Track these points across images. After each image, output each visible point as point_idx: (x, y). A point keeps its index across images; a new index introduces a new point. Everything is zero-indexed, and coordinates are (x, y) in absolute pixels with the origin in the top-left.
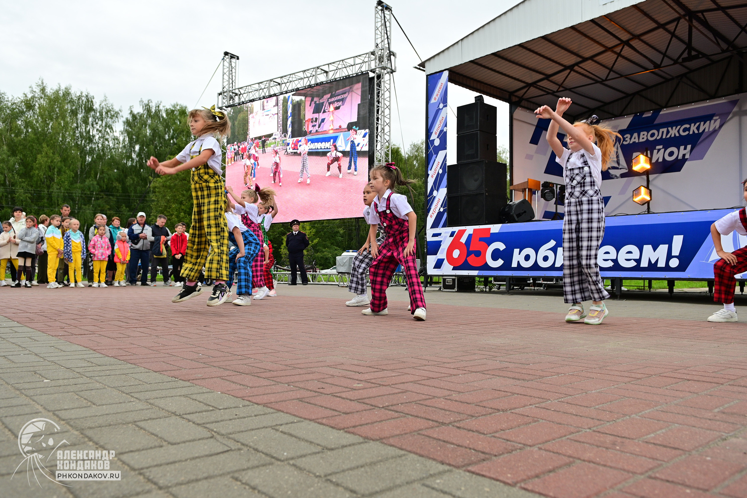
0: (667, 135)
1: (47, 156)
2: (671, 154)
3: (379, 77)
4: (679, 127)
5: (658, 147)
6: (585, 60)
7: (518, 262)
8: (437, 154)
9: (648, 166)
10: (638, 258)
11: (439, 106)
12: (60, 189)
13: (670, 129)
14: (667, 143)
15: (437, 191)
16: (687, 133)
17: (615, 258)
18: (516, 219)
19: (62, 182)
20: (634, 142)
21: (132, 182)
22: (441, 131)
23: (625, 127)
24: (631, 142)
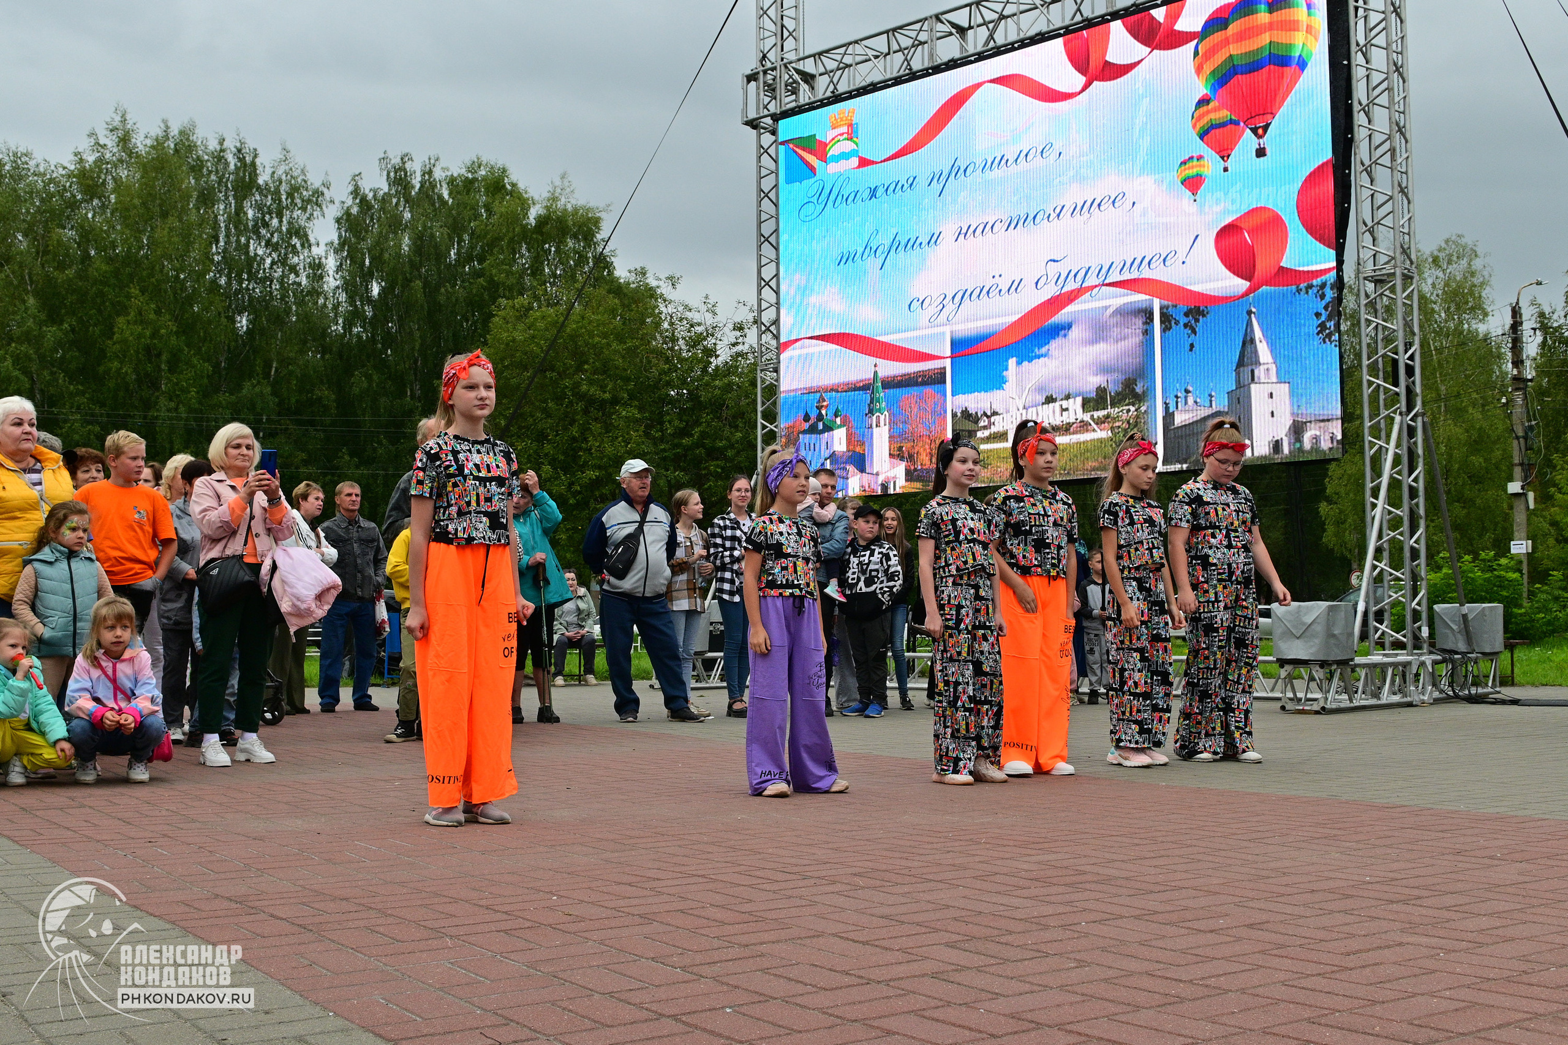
1: (141, 319)
12: (176, 409)
19: (182, 390)
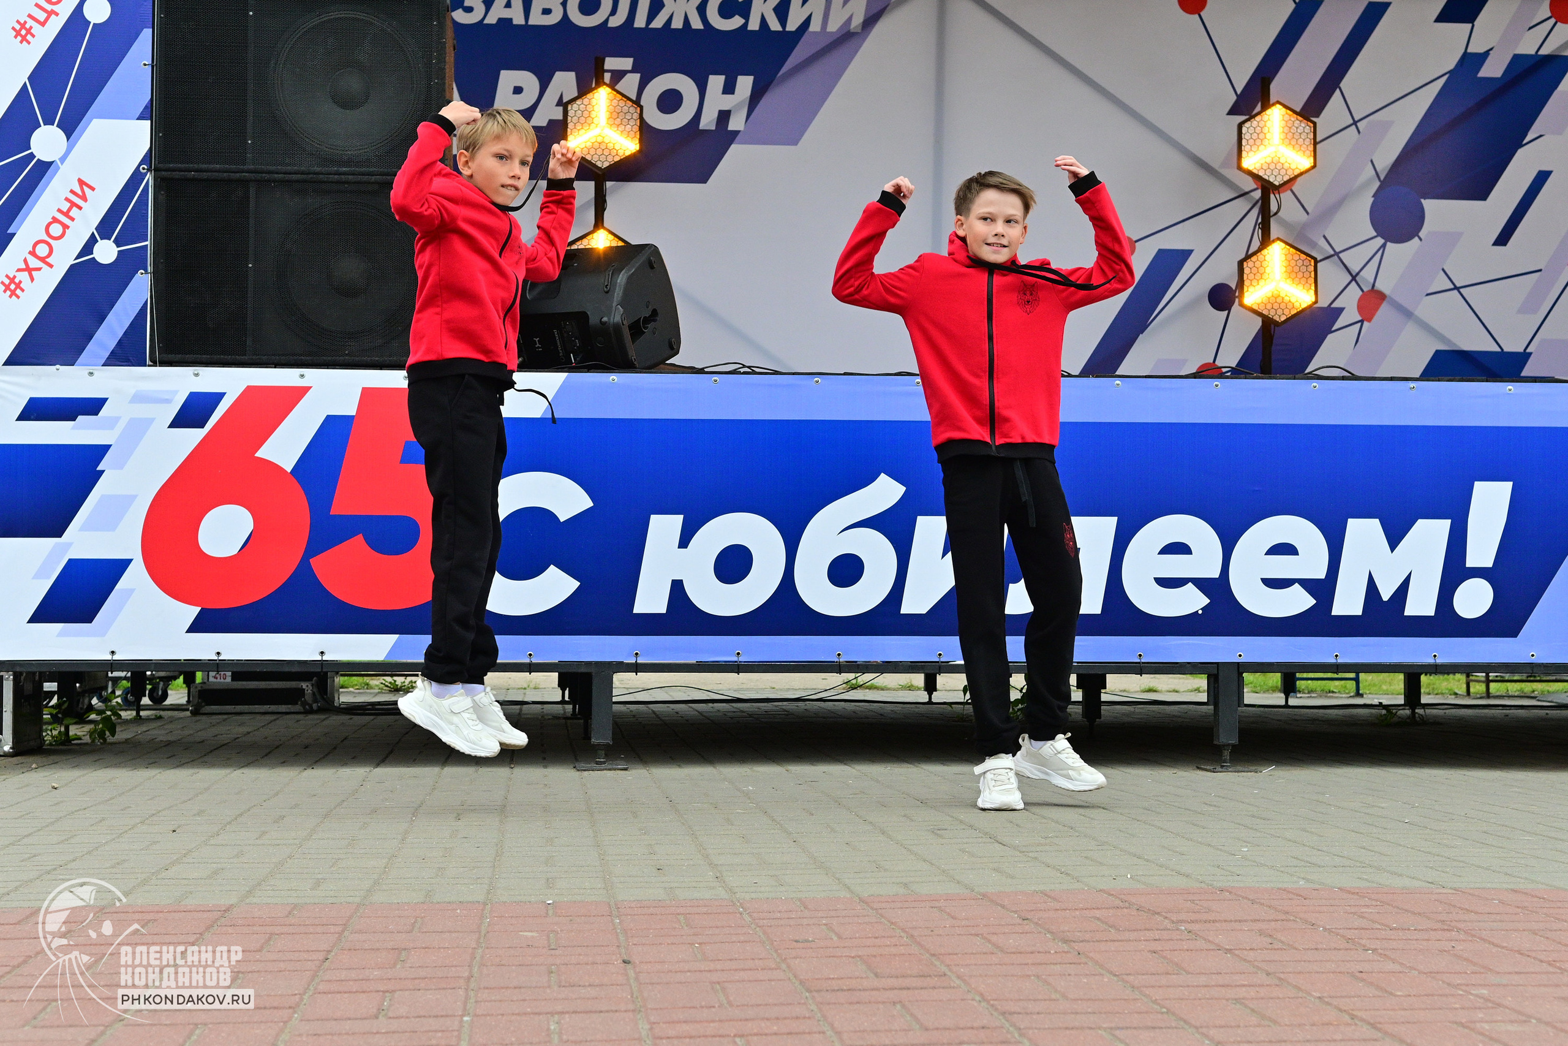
0: (651, 15)
2: (670, 101)
7: (677, 587)
9: (630, 143)
10: (1321, 573)
14: (653, 50)
16: (736, 21)
17: (1215, 573)
18: (632, 354)
20: (504, 22)
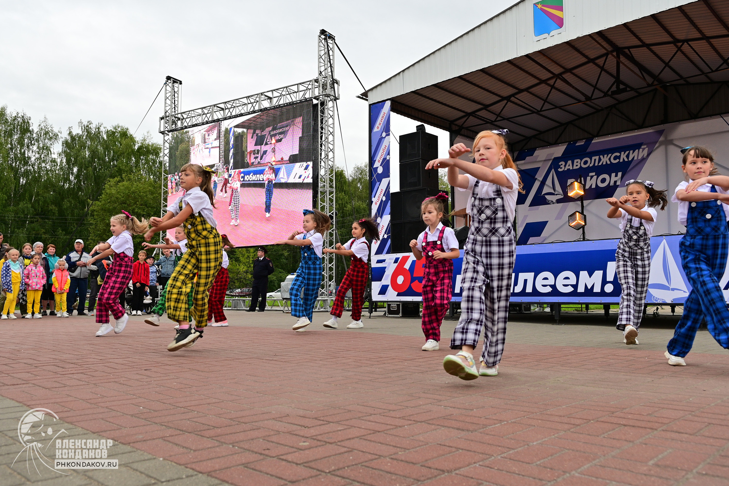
0: (599, 163)
2: (603, 180)
3: (322, 104)
4: (610, 155)
5: (591, 174)
6: (521, 91)
8: (380, 181)
9: (582, 193)
10: (575, 283)
11: (381, 135)
13: (601, 157)
14: (599, 170)
15: (381, 217)
16: (618, 160)
17: (553, 284)
20: (569, 169)
21: (69, 205)
22: (384, 159)
23: (560, 155)
24: (566, 169)
